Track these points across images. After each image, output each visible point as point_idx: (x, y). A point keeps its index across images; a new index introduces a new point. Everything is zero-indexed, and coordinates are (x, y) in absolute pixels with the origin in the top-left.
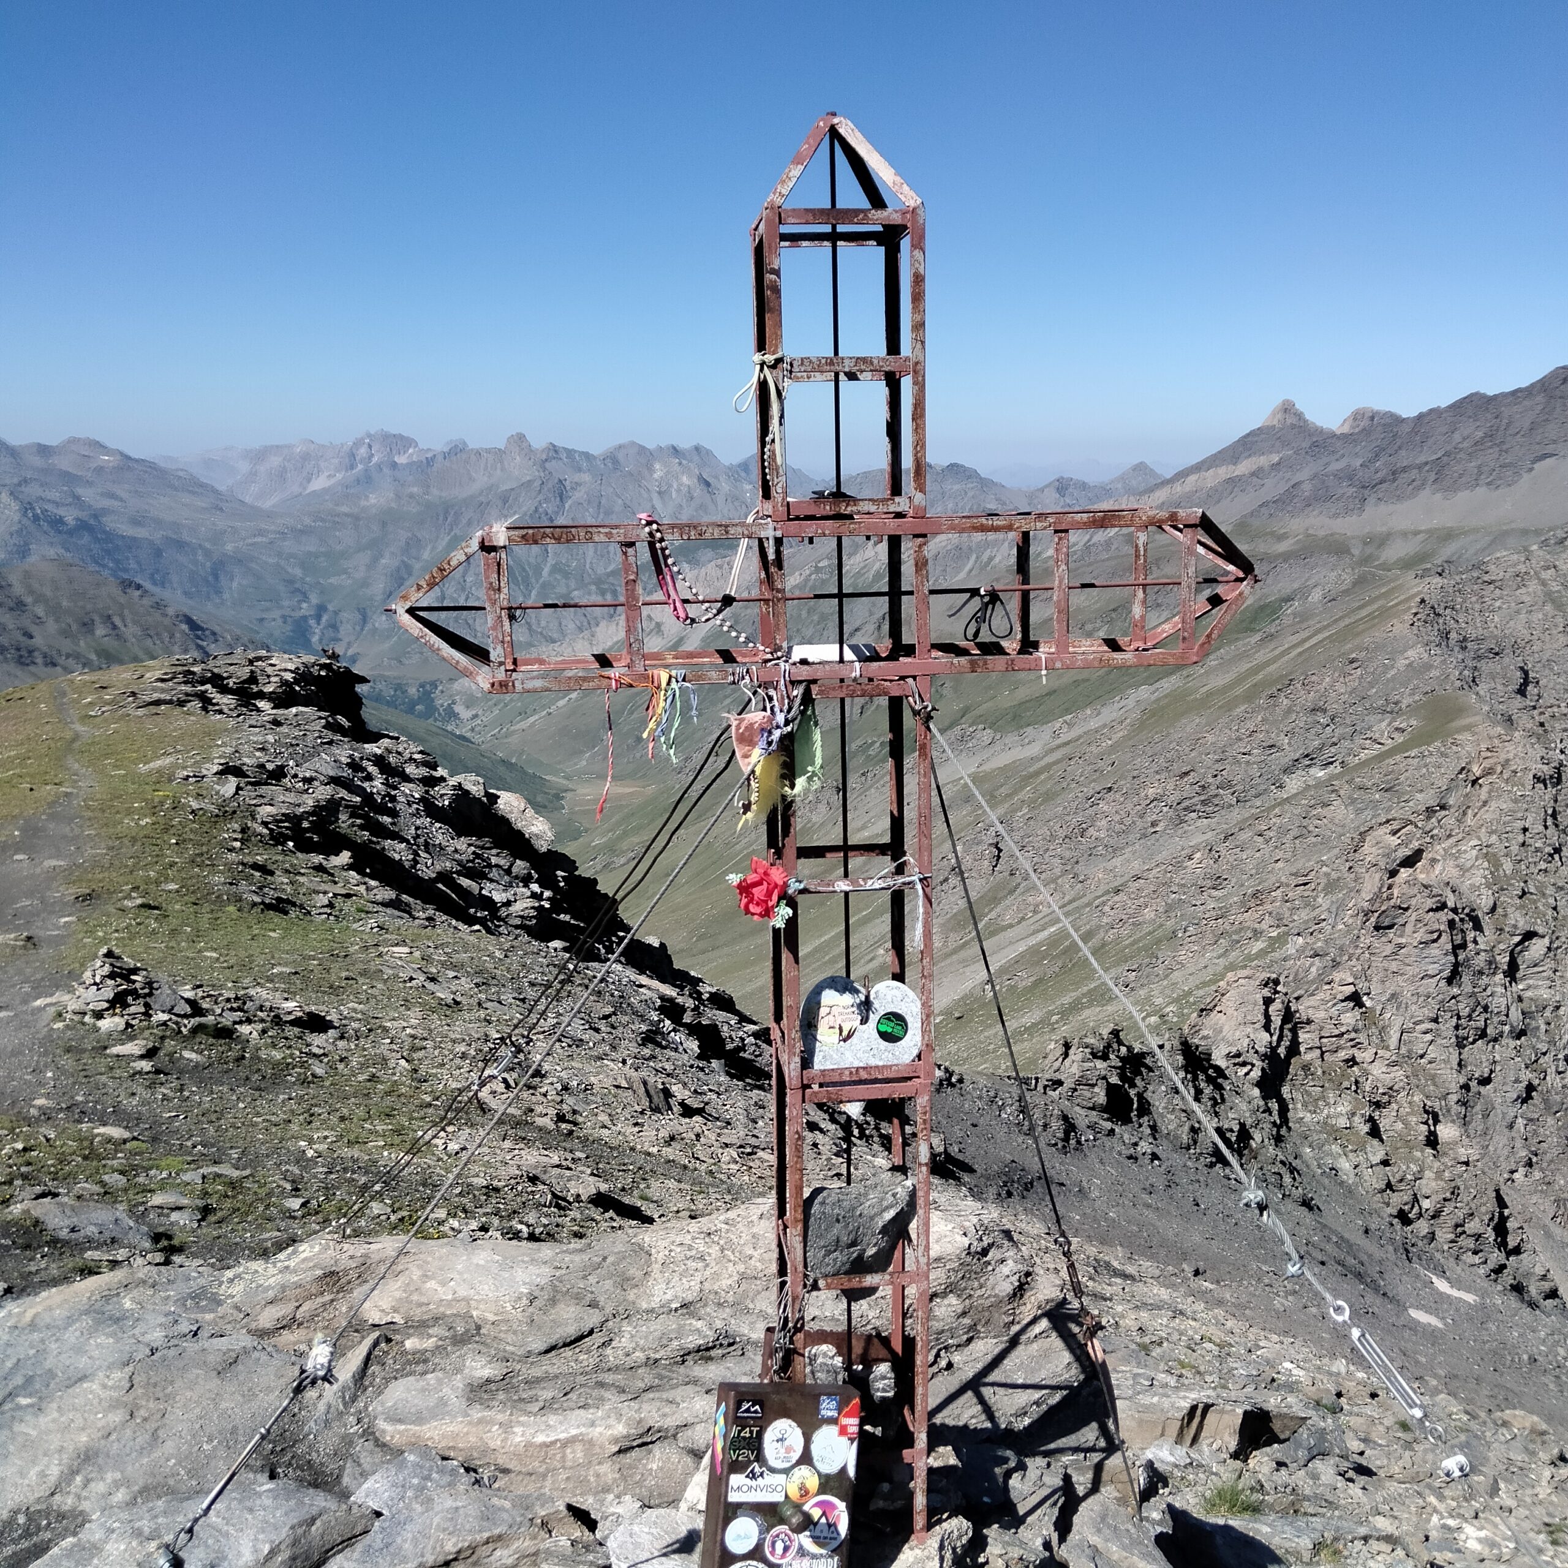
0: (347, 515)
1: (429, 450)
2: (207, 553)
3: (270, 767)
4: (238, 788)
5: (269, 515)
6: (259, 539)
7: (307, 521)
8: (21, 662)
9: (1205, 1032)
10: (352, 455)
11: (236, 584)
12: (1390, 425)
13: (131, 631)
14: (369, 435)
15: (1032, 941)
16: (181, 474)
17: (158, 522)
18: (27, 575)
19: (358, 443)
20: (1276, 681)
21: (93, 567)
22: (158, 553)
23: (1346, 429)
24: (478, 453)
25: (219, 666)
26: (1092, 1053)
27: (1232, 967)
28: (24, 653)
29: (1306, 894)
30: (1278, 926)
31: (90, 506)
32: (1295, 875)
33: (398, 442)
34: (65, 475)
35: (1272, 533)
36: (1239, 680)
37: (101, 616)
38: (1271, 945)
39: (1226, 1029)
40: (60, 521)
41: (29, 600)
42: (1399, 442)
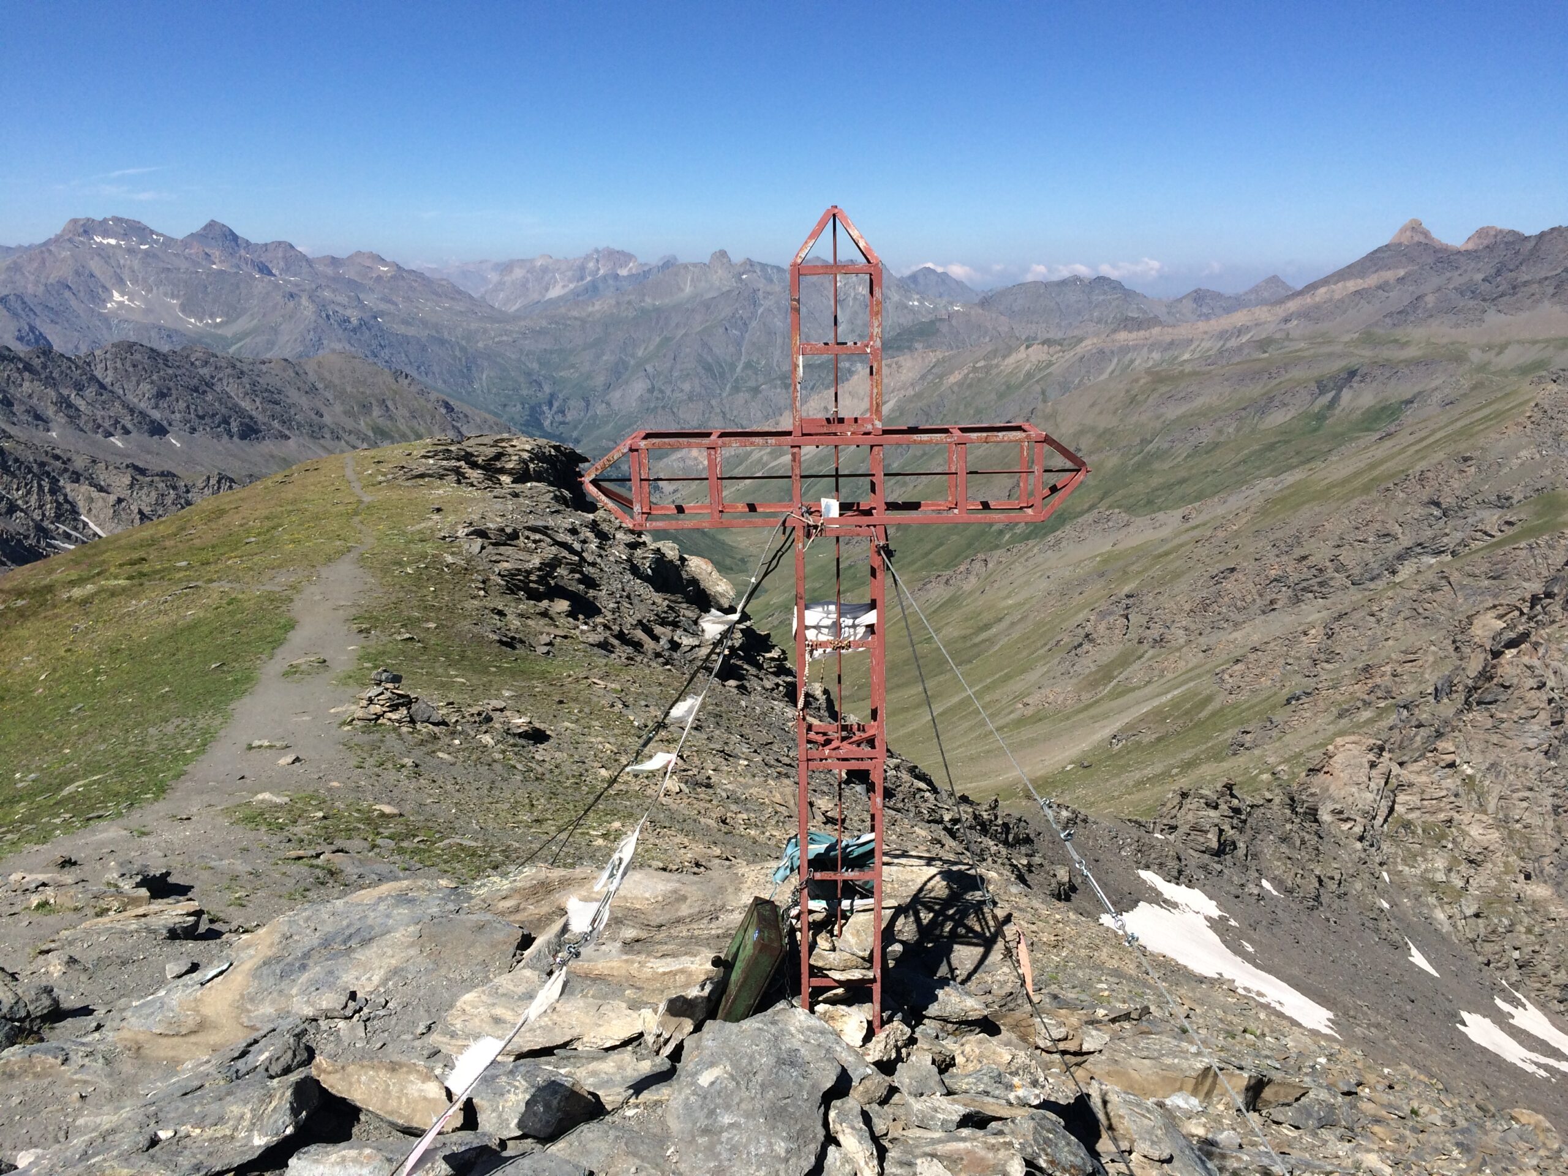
0: (576, 319)
1: (646, 264)
2: (463, 349)
3: (509, 530)
4: (483, 548)
5: (515, 318)
6: (505, 338)
7: (544, 323)
8: (313, 436)
9: (1313, 790)
10: (583, 268)
11: (484, 377)
12: (1513, 243)
13: (401, 413)
14: (597, 251)
15: (1156, 703)
16: (444, 283)
17: (424, 323)
18: (320, 364)
19: (588, 258)
20: (1392, 476)
21: (371, 360)
22: (424, 349)
23: (1470, 246)
24: (686, 267)
25: (470, 446)
26: (1206, 804)
27: (1342, 733)
28: (316, 429)
29: (1413, 670)
30: (1386, 698)
31: (371, 309)
32: (1405, 652)
33: (620, 257)
34: (350, 282)
35: (1396, 341)
36: (1357, 474)
37: (378, 401)
38: (1379, 715)
39: (1332, 788)
40: (347, 320)
41: (320, 386)
42: (1520, 258)
